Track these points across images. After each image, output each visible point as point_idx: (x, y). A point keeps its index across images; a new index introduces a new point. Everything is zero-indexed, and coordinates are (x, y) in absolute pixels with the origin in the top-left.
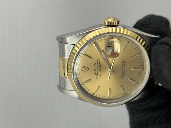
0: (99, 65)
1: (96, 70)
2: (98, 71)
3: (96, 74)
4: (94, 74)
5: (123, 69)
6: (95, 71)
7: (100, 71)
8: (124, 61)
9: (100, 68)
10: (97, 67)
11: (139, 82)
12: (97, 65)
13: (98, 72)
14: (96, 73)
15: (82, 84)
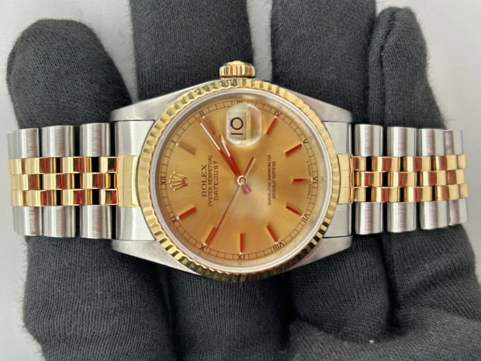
0: (213, 170)
1: (207, 183)
2: (212, 186)
3: (207, 194)
4: (203, 194)
5: (271, 181)
6: (204, 187)
7: (216, 186)
8: (272, 160)
9: (216, 178)
10: (207, 176)
11: (308, 213)
12: (207, 172)
13: (213, 188)
14: (207, 190)
15: (175, 221)
